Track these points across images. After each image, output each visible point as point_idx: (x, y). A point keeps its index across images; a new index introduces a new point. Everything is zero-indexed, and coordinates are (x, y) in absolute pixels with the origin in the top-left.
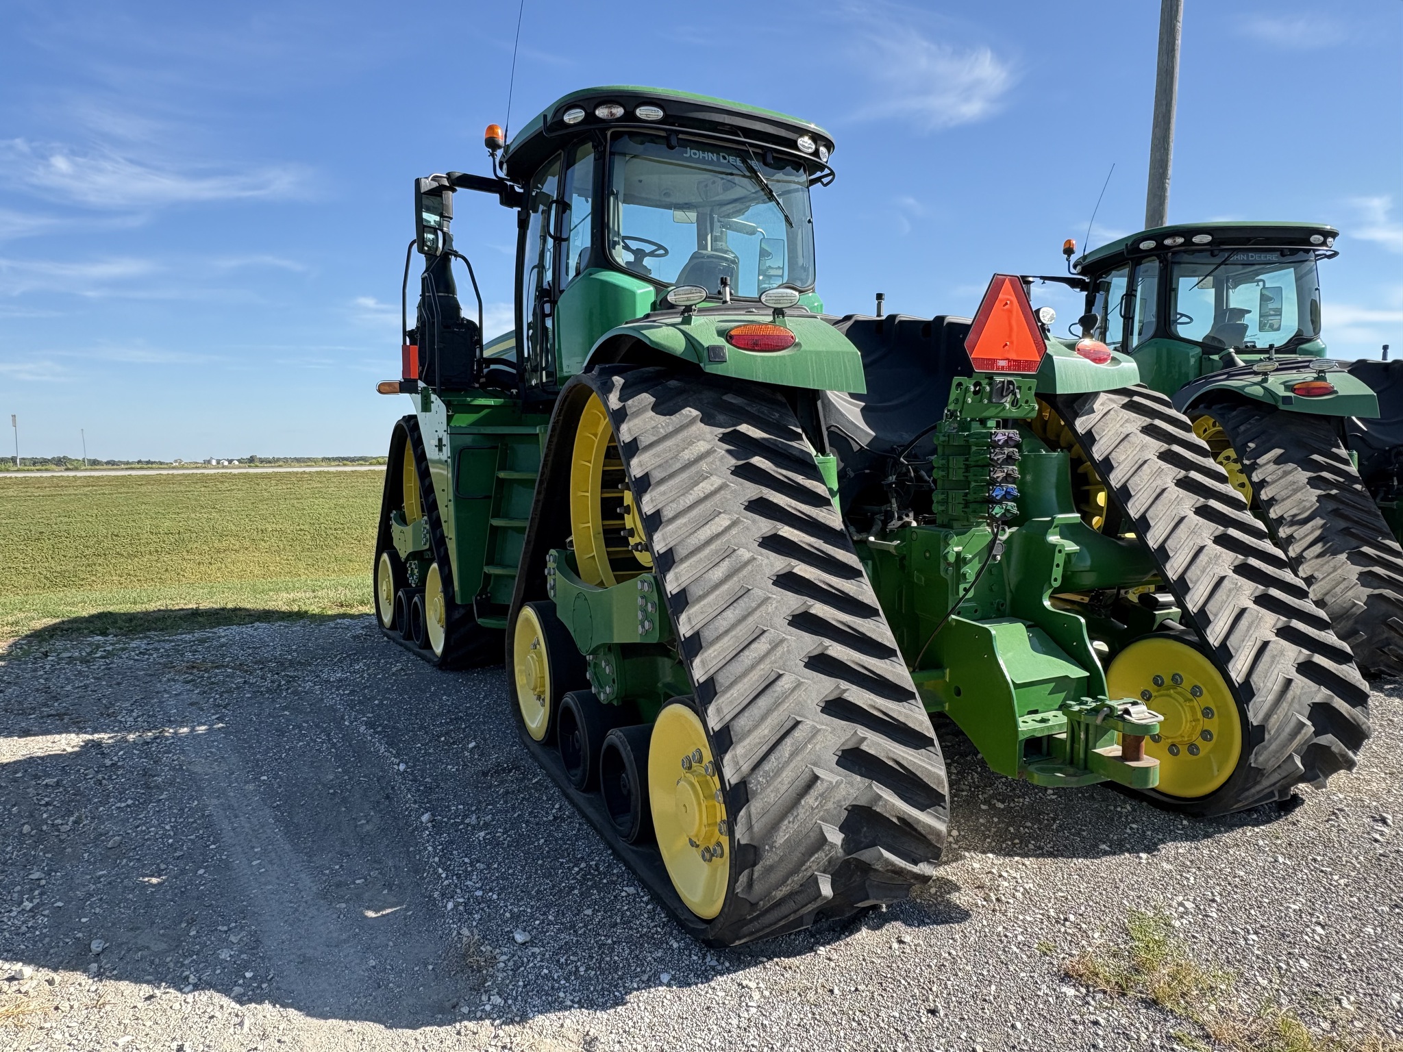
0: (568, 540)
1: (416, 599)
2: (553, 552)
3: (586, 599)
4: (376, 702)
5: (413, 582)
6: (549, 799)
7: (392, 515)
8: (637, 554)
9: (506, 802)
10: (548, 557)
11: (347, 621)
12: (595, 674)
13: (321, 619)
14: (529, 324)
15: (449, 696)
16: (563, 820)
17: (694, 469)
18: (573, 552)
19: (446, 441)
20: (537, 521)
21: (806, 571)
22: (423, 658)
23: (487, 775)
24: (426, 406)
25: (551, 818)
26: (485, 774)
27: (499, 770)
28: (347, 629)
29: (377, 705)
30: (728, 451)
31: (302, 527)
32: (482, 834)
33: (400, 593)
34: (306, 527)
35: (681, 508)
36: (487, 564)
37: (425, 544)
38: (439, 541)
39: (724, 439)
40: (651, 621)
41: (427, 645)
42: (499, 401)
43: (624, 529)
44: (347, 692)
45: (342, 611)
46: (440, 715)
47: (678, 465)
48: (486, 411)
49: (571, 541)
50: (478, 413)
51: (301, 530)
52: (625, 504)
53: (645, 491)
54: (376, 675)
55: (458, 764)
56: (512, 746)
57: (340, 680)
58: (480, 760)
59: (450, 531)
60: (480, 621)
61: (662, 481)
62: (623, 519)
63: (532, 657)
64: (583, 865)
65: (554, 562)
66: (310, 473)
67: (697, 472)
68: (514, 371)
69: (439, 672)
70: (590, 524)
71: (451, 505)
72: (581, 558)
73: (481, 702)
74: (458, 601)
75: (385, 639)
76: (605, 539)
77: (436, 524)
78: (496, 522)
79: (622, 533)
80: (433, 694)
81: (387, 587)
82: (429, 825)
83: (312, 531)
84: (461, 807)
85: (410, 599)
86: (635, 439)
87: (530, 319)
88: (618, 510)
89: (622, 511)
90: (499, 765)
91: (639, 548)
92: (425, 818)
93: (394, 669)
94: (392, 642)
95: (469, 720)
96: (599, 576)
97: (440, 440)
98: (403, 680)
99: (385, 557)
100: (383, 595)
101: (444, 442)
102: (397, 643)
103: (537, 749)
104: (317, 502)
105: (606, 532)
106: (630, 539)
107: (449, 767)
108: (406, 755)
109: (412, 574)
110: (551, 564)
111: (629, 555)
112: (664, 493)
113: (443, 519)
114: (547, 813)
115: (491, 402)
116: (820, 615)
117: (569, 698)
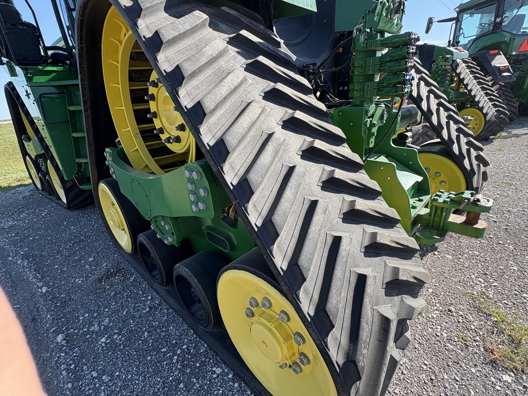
0: (117, 141)
1: (47, 177)
2: (107, 150)
3: (139, 183)
4: (31, 238)
5: (43, 168)
6: (143, 293)
7: (22, 137)
8: (168, 145)
9: (116, 302)
10: (105, 153)
11: (21, 189)
12: (157, 226)
13: (9, 188)
14: (67, 27)
15: (75, 225)
16: (156, 309)
17: (216, 66)
18: (122, 148)
19: (29, 91)
20: (91, 130)
21: (321, 145)
22: (59, 205)
23: (102, 282)
24: (13, 73)
25: (148, 309)
26: (100, 280)
27: (109, 275)
28: (21, 193)
29: (31, 241)
30: (238, 52)
31: (6, 146)
32: (103, 340)
33: (40, 175)
34: (8, 146)
35: (219, 98)
36: (77, 158)
37: (42, 151)
38: (47, 148)
39: (231, 42)
40: (204, 202)
41: (60, 199)
42: (60, 68)
43: (155, 129)
44: (13, 235)
45: (19, 183)
46: (70, 240)
47: (204, 60)
48: (53, 74)
49: (119, 141)
50: (49, 75)
51: (6, 148)
52: (152, 111)
53: (180, 85)
54: (32, 219)
55: (82, 277)
56: (115, 254)
57: (11, 227)
58: (96, 270)
59: (49, 142)
60: (81, 187)
61: (194, 74)
62: (153, 122)
63: (113, 211)
64: (179, 352)
65: (110, 156)
66: (5, 124)
67: (219, 69)
68: (66, 53)
69: (69, 211)
70: (130, 129)
71: (45, 127)
72: (129, 152)
73: (93, 226)
74: (66, 178)
75: (41, 196)
76: (143, 137)
77: (41, 140)
78: (75, 135)
79: (155, 132)
80: (66, 226)
81: (33, 171)
82: (64, 342)
83: (11, 147)
84: (87, 315)
85: (45, 177)
86: (157, 33)
87: (68, 24)
88: (148, 116)
89: (151, 116)
90: (108, 270)
91: (171, 141)
92: (60, 338)
93: (43, 215)
94: (44, 197)
95: (87, 241)
96: (144, 162)
97: (26, 91)
98: (48, 220)
99: (27, 157)
100: (33, 176)
101: (29, 92)
102: (47, 198)
103: (130, 258)
104: (11, 135)
105: (142, 132)
106: (161, 135)
107: (77, 280)
108: (49, 276)
109: (42, 165)
110: (109, 158)
111: (163, 145)
112: (197, 87)
113: (44, 136)
114: (144, 305)
115: (55, 69)
116: (341, 178)
117: (142, 238)
